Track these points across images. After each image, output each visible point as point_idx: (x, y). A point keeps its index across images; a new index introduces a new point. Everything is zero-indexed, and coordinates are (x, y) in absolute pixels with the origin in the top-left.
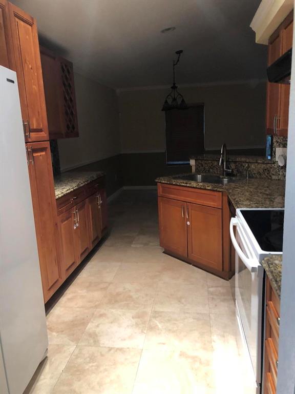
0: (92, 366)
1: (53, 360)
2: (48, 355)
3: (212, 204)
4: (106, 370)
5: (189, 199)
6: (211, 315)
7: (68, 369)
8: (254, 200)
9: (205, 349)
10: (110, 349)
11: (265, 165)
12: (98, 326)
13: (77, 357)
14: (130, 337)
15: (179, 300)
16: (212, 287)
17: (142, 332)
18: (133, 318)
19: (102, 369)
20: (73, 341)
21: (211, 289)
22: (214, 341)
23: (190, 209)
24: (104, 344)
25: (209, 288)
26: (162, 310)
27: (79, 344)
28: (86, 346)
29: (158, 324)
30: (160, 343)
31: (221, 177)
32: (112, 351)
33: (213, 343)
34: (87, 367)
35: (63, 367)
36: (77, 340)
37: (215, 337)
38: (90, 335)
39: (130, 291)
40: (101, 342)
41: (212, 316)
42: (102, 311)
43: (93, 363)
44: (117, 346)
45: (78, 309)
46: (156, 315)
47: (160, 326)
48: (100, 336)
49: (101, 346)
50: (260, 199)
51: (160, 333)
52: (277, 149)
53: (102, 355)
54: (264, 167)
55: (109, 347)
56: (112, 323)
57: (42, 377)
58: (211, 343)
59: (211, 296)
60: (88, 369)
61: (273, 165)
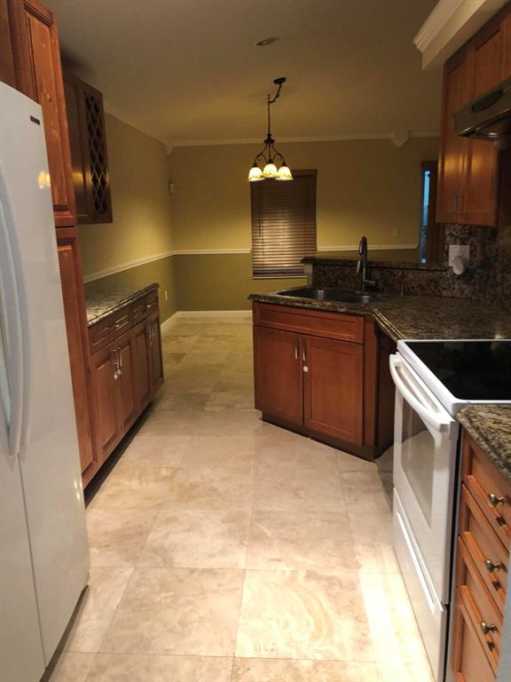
0: (166, 597)
1: (99, 590)
2: (89, 583)
3: (346, 336)
4: (189, 602)
5: (307, 330)
6: (349, 514)
7: (125, 603)
8: (423, 327)
9: (346, 566)
10: (192, 571)
11: (430, 274)
12: (166, 536)
13: (138, 585)
14: (223, 552)
15: (296, 492)
16: (346, 472)
17: (241, 543)
18: (223, 522)
19: (182, 601)
20: (127, 561)
21: (345, 476)
22: (359, 554)
23: (308, 346)
24: (180, 564)
25: (341, 472)
26: (269, 509)
27: (139, 565)
28: (151, 567)
29: (266, 530)
30: (272, 560)
31: (358, 292)
32: (195, 575)
33: (358, 557)
34: (159, 599)
35: (117, 601)
36: (134, 559)
37: (359, 548)
38: (155, 551)
39: (212, 480)
40: (176, 561)
41: (351, 516)
42: (170, 513)
43: (167, 592)
44: (201, 567)
45: (128, 511)
46: (260, 516)
47: (269, 533)
48: (173, 551)
49: (176, 566)
50: (432, 326)
51: (270, 545)
52: (451, 246)
53: (181, 581)
54: (429, 276)
55: (189, 568)
56: (189, 530)
57: (84, 617)
58: (354, 556)
59: (347, 486)
60: (160, 602)
61: (444, 273)
